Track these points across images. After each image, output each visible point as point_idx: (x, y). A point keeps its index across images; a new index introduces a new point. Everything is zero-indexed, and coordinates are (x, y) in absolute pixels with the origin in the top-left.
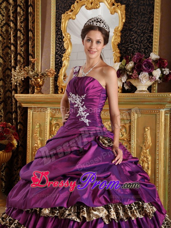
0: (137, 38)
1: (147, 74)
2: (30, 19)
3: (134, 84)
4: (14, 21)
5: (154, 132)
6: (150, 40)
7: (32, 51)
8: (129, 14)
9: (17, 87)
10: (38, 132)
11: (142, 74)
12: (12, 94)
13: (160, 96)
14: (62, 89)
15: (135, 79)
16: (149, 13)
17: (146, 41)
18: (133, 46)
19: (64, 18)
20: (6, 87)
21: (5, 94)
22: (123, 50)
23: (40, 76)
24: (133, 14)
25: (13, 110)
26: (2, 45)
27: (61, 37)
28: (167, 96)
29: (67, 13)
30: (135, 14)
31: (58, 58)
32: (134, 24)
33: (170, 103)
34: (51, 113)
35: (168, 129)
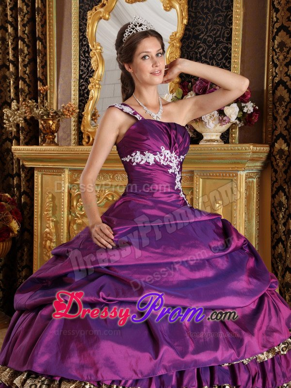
0: (207, 51)
1: (215, 113)
2: (38, 19)
3: (198, 130)
4: (13, 23)
5: (230, 209)
6: (227, 54)
7: (42, 73)
8: (194, 11)
9: (20, 134)
10: (51, 209)
14: (89, 138)
15: (197, 121)
16: (226, 9)
17: (221, 56)
19: (90, 18)
20: (3, 133)
21: (1, 146)
23: (51, 116)
24: (200, 11)
27: (88, 50)
28: (246, 150)
29: (96, 10)
30: (203, 11)
31: (83, 85)
32: (202, 28)
33: (253, 160)
34: (70, 177)
35: (255, 204)
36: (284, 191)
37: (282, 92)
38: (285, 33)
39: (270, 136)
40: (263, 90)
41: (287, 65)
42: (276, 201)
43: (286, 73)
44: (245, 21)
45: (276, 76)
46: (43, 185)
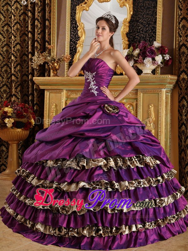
0: (143, 28)
1: (150, 59)
2: (47, 9)
3: (140, 68)
4: (32, 11)
5: (157, 108)
6: (154, 30)
7: (49, 38)
8: (136, 8)
9: (34, 71)
10: (55, 112)
11: (146, 59)
12: (29, 78)
13: (161, 78)
15: (141, 63)
16: (153, 8)
17: (151, 31)
18: (139, 35)
19: (78, 10)
20: (23, 71)
21: (22, 78)
22: (131, 38)
23: (56, 61)
24: (139, 8)
25: (30, 93)
26: (20, 32)
27: (76, 26)
28: (167, 77)
29: (81, 5)
30: (141, 8)
31: (73, 45)
32: (141, 17)
33: (170, 83)
34: (67, 94)
35: (169, 107)
36: (185, 99)
37: (184, 49)
38: (185, 21)
39: (177, 72)
40: (173, 49)
41: (186, 36)
42: (181, 104)
43: (186, 40)
44: (163, 14)
45: (181, 42)
46: (50, 99)
